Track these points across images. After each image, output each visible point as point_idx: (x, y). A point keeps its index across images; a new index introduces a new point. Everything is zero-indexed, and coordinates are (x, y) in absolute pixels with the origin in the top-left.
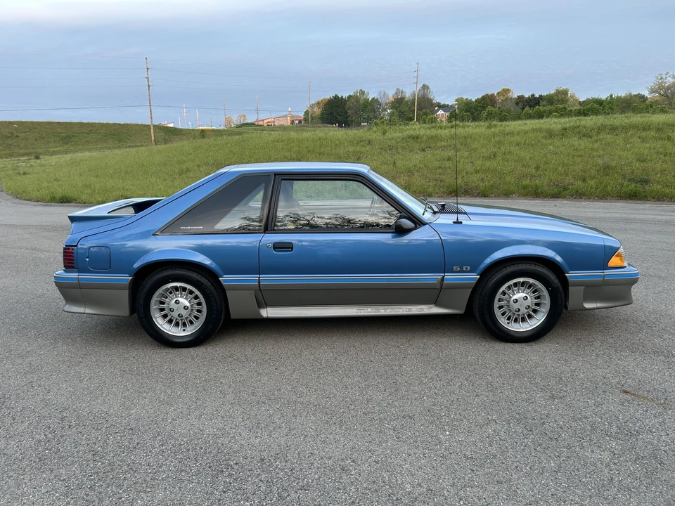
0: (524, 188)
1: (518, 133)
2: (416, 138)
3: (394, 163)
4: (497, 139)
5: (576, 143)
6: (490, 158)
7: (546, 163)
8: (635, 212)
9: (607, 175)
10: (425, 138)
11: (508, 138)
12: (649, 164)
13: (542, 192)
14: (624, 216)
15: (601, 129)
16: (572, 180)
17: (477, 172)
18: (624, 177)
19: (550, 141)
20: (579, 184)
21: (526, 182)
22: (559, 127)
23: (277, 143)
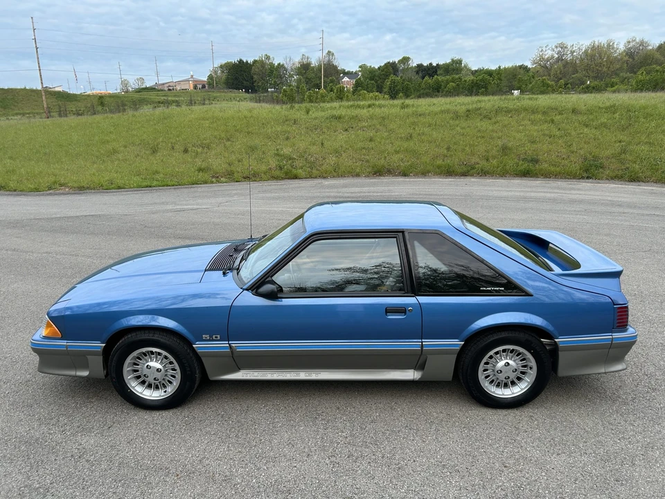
0: (439, 167)
1: (429, 115)
2: (339, 118)
3: (322, 144)
4: (411, 119)
5: (479, 124)
6: (407, 138)
7: (455, 144)
8: (529, 190)
9: (506, 155)
10: (346, 118)
11: (421, 119)
12: (539, 145)
13: (454, 171)
14: (522, 194)
15: (498, 111)
16: (478, 160)
17: (397, 152)
18: (519, 156)
19: (457, 122)
20: (483, 163)
21: (439, 162)
22: (464, 108)
23: (203, 122)
